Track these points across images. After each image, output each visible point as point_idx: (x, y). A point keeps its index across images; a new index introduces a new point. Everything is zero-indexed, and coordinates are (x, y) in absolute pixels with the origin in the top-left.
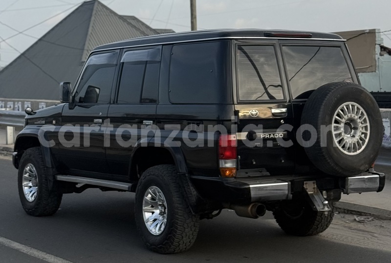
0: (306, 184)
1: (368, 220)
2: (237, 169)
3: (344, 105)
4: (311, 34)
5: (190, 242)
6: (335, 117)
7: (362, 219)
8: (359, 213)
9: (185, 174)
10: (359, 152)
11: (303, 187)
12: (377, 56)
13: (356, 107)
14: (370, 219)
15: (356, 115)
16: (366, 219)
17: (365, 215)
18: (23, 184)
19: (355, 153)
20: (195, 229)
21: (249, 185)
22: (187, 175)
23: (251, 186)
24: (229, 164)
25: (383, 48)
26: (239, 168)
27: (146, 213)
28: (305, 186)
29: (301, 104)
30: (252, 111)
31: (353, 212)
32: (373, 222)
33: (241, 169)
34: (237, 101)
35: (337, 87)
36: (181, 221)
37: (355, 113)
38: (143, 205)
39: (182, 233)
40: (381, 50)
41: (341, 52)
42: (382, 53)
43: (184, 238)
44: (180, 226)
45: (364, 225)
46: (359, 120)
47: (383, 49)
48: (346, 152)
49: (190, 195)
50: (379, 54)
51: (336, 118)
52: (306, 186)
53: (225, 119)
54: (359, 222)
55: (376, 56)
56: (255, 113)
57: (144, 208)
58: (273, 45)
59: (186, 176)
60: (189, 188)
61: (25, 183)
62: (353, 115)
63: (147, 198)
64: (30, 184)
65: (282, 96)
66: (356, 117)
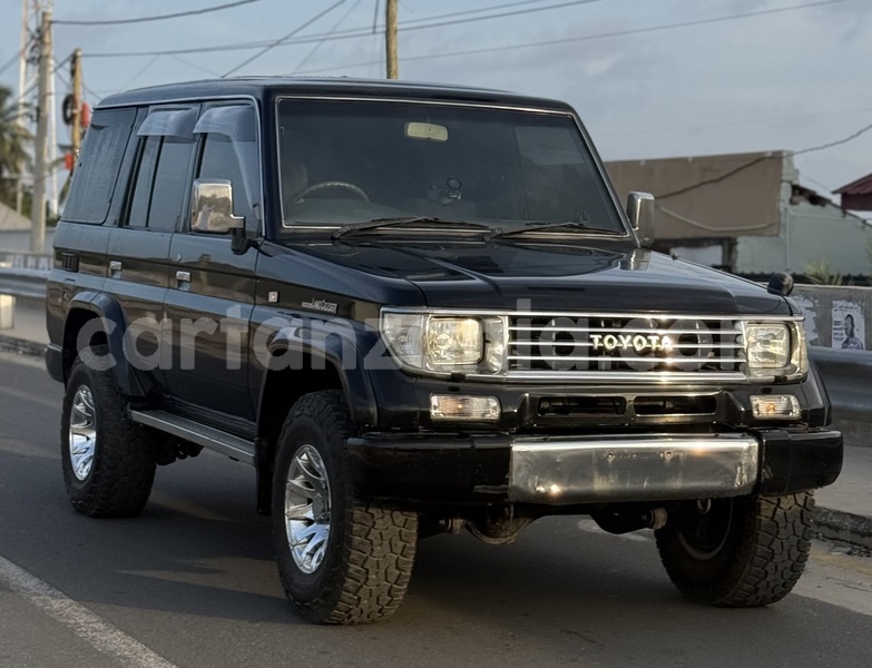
12: (784, 205)
25: (798, 190)
40: (793, 194)
42: (796, 199)
47: (797, 192)
50: (787, 201)
55: (781, 204)
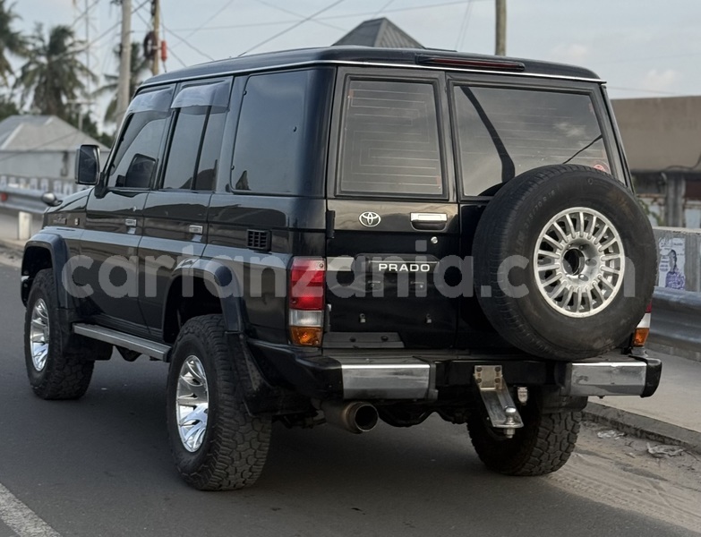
0: (479, 370)
1: (671, 453)
2: (324, 330)
3: (566, 213)
4: (523, 65)
5: (250, 471)
6: (543, 235)
7: (661, 451)
8: (660, 439)
9: (238, 335)
10: (593, 312)
11: (473, 378)
13: (595, 218)
14: (675, 453)
15: (593, 234)
16: (667, 451)
17: (671, 444)
18: (31, 337)
19: (586, 314)
20: (260, 446)
21: (340, 364)
22: (241, 337)
23: (344, 367)
24: (309, 320)
26: (328, 329)
27: (181, 407)
28: (476, 375)
29: (480, 206)
30: (366, 215)
31: (650, 436)
32: (680, 458)
33: (331, 331)
34: (335, 192)
35: (552, 175)
36: (228, 428)
37: (592, 230)
38: (178, 392)
39: (231, 453)
41: (591, 105)
43: (237, 463)
44: (227, 437)
45: (659, 463)
46: (599, 246)
48: (563, 311)
49: (245, 378)
51: (544, 238)
52: (479, 375)
53: (307, 227)
54: (654, 456)
56: (372, 218)
57: (178, 397)
58: (433, 82)
59: (239, 340)
60: (245, 364)
61: (35, 335)
62: (586, 235)
63: (184, 378)
64: (43, 339)
65: (441, 187)
66: (593, 239)
